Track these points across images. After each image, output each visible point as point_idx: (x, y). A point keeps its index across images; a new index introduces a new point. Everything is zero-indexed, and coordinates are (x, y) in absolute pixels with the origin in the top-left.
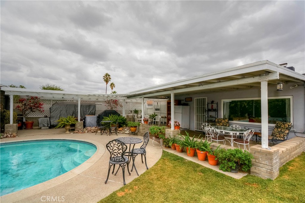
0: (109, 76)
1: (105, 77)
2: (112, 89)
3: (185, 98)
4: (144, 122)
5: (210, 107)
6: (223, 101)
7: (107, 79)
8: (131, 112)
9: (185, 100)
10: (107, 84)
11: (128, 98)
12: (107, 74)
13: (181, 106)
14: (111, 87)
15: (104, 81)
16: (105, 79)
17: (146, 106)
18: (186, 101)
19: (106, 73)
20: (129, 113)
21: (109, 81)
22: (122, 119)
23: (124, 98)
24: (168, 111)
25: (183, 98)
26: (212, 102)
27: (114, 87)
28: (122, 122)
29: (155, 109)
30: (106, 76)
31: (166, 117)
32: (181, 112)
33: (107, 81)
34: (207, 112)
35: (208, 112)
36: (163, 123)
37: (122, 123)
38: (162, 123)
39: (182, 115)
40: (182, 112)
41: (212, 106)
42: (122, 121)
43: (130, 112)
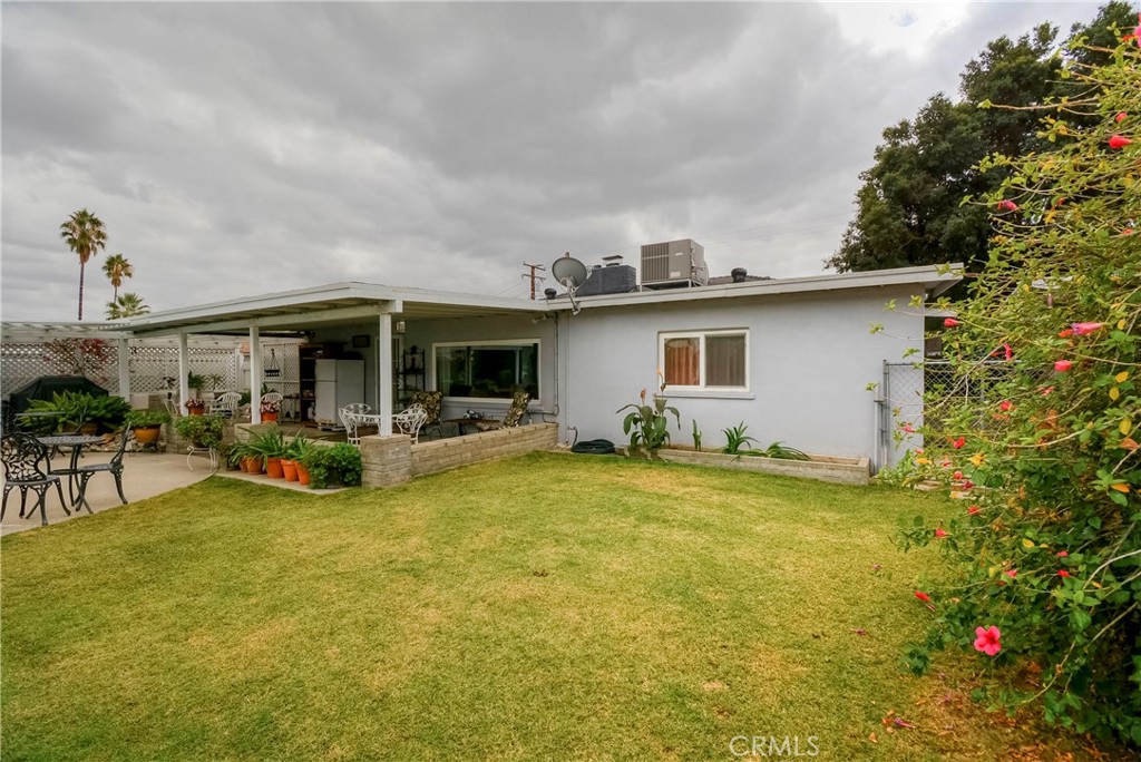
0: (96, 223)
1: (74, 230)
2: (116, 283)
3: (354, 337)
4: (187, 411)
5: (409, 365)
6: (435, 345)
7: (84, 235)
8: (169, 382)
9: (351, 345)
10: (84, 258)
11: (135, 333)
12: (84, 214)
13: (334, 360)
14: (109, 274)
15: (69, 246)
16: (76, 236)
17: (238, 361)
18: (354, 346)
19: (81, 210)
20: (162, 388)
21: (99, 247)
22: (110, 405)
23: (125, 332)
24: (302, 377)
25: (347, 337)
26: (414, 350)
27: (129, 275)
28: (109, 416)
29: (267, 371)
30: (81, 223)
31: (297, 398)
32: (334, 379)
33: (83, 247)
34: (401, 376)
35: (405, 378)
36: (292, 415)
37: (109, 420)
38: (288, 415)
39: (336, 386)
40: (336, 377)
41: (413, 360)
42: (110, 412)
43: (167, 385)
